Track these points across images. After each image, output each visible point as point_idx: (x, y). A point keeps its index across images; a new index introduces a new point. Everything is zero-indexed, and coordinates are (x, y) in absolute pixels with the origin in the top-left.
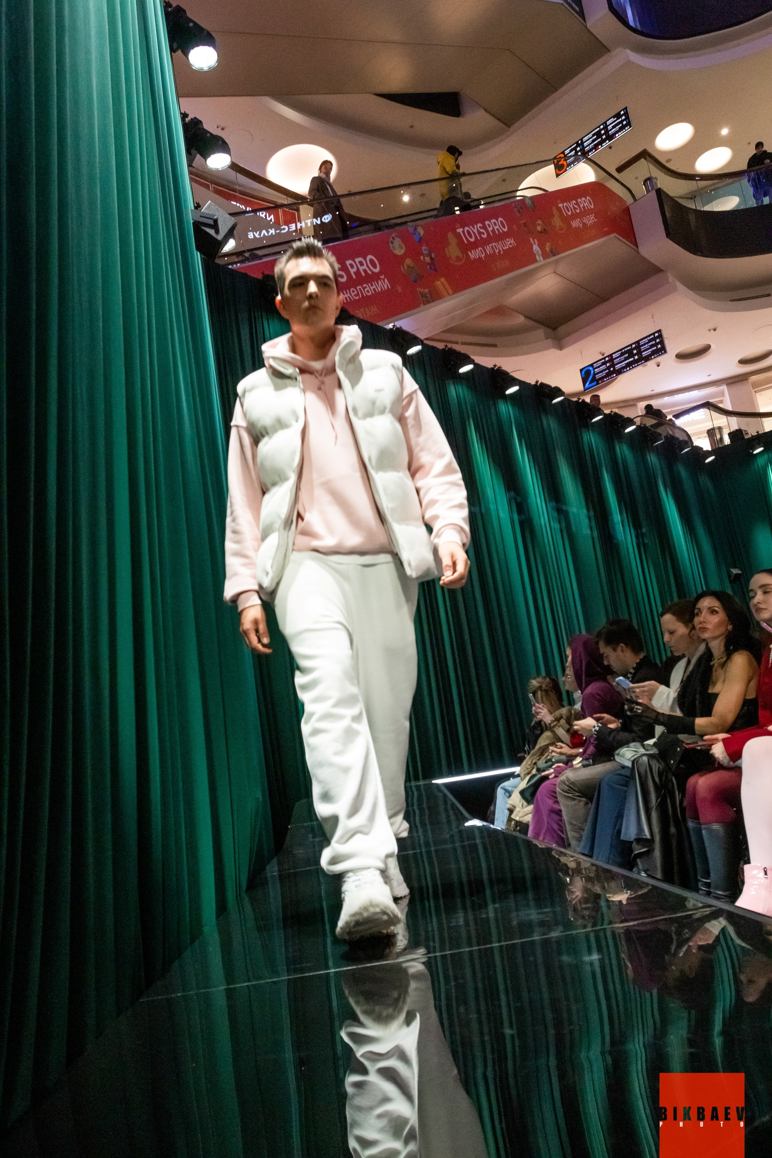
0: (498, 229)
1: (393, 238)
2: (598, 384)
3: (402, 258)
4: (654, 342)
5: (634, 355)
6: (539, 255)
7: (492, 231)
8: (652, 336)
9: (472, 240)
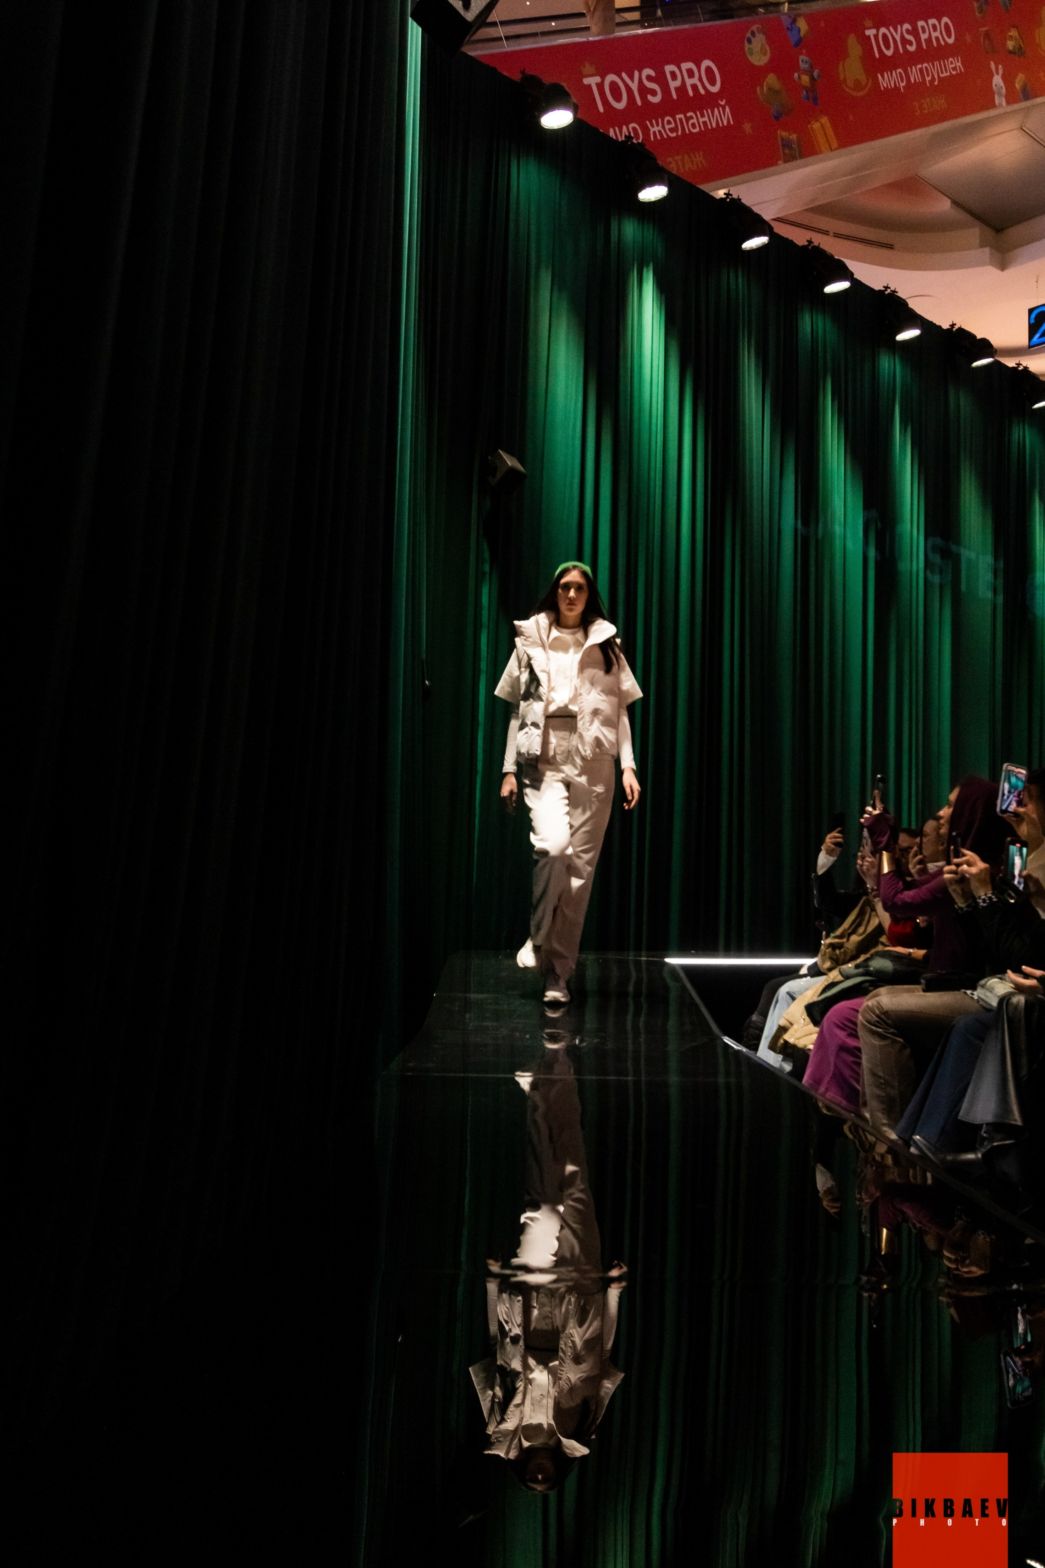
0: (937, 38)
1: (753, 33)
3: (763, 71)
6: (1000, 95)
7: (925, 40)
9: (889, 53)
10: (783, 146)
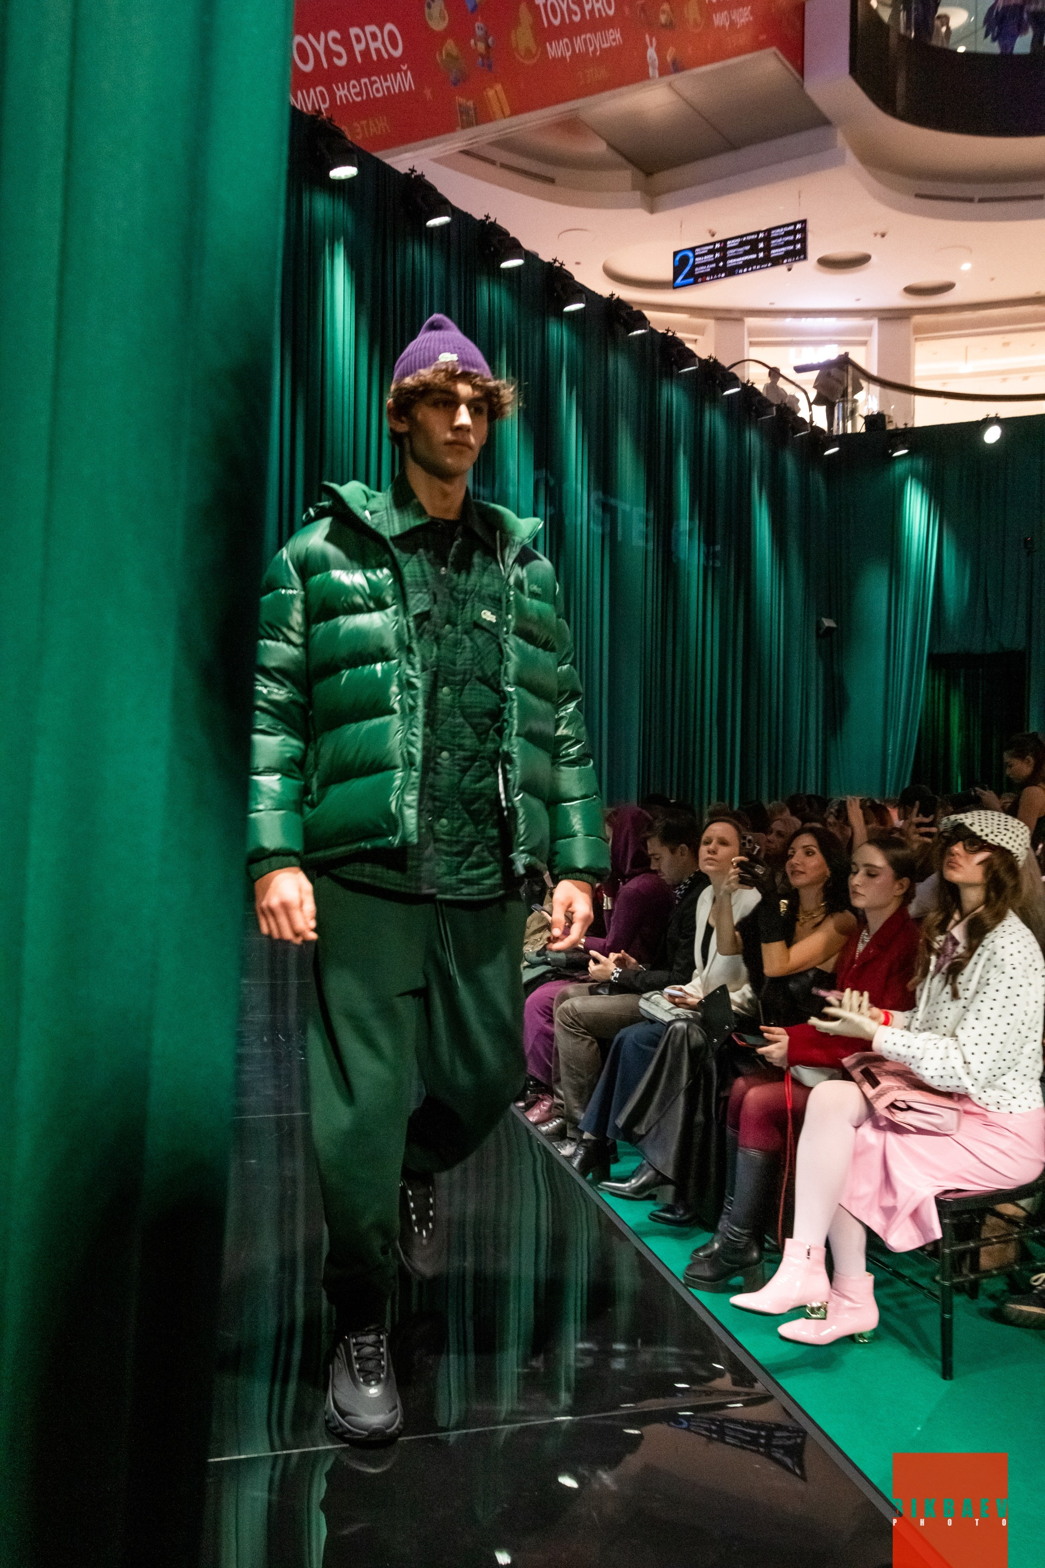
0: (599, 10)
2: (695, 282)
3: (441, 37)
4: (791, 238)
5: (757, 251)
6: (654, 68)
8: (792, 228)
9: (557, 22)
10: (461, 112)
